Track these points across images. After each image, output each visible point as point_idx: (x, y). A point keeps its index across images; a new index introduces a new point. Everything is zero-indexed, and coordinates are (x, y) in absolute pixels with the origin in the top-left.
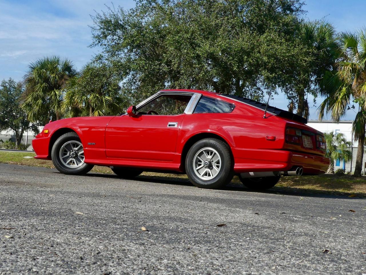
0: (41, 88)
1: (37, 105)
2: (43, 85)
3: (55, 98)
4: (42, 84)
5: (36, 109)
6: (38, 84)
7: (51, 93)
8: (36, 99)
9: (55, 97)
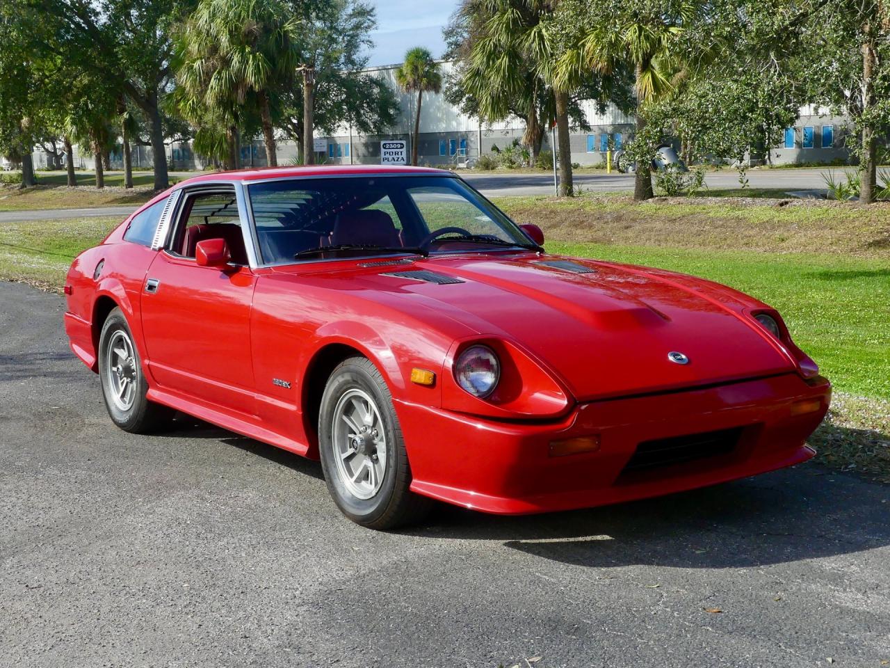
0: (502, 26)
1: (498, 71)
2: (506, 16)
3: (540, 49)
4: (505, 14)
5: (495, 81)
6: (494, 14)
7: (530, 34)
8: (492, 56)
9: (539, 44)
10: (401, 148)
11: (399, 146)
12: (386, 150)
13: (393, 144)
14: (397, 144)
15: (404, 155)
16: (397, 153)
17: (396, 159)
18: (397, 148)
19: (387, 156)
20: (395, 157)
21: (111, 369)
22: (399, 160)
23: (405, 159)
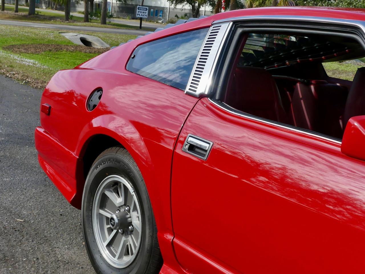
10: (146, 10)
11: (145, 9)
12: (139, 11)
13: (142, 8)
14: (144, 8)
15: (147, 14)
16: (144, 13)
17: (143, 15)
18: (144, 10)
19: (139, 13)
20: (143, 14)
21: (98, 211)
22: (145, 15)
23: (147, 15)
